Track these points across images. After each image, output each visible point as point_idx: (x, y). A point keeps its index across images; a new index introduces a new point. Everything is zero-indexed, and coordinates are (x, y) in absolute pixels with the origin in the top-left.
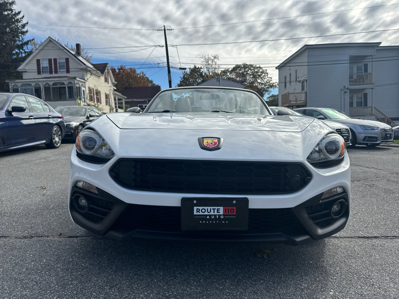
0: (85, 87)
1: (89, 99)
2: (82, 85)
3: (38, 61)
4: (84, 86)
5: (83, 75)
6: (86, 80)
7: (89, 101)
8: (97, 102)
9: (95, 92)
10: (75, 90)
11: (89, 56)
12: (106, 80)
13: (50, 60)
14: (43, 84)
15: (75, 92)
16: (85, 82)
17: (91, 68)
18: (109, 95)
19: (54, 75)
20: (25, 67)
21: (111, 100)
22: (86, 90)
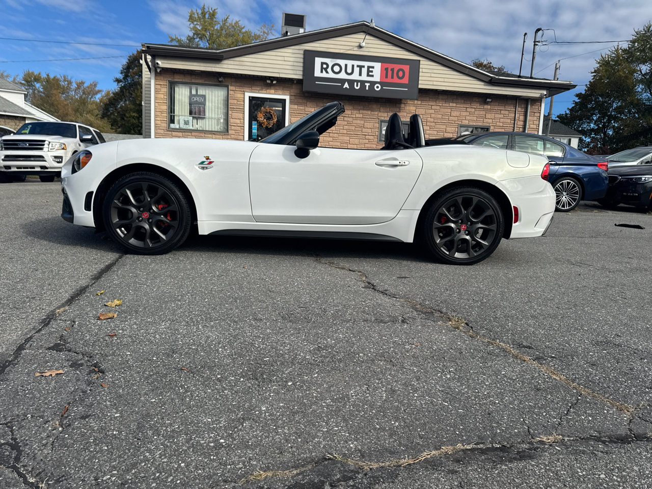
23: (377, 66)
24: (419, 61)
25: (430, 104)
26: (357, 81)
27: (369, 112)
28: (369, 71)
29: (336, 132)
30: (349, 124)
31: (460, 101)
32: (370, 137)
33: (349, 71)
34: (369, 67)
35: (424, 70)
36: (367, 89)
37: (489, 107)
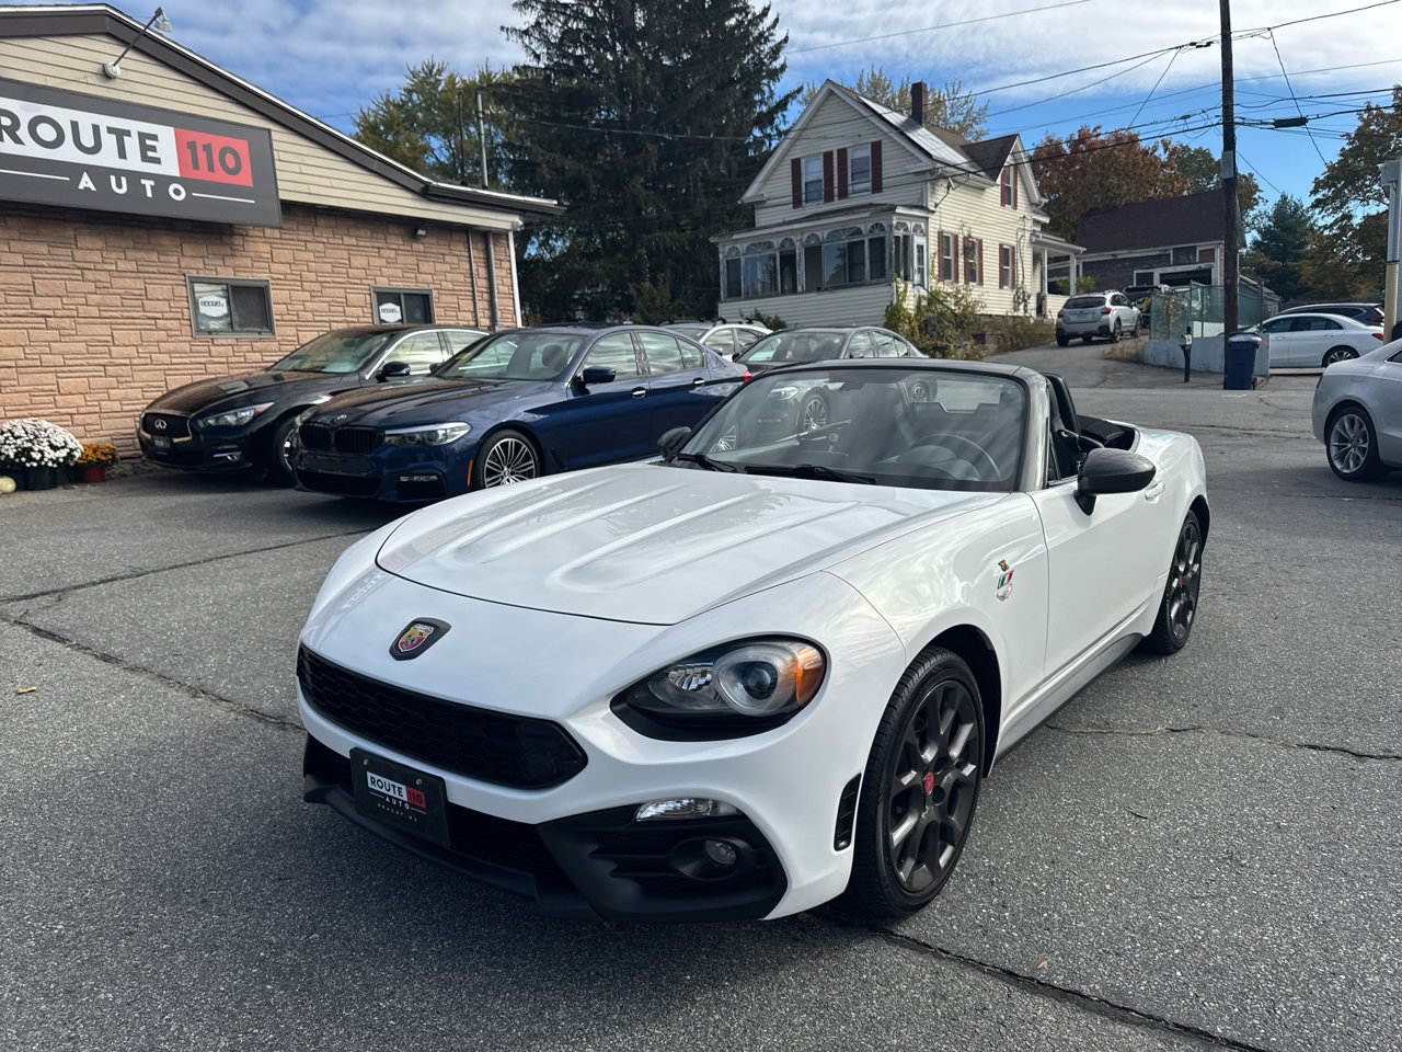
0: (925, 234)
1: (936, 273)
2: (917, 228)
3: (796, 164)
4: (922, 232)
5: (922, 194)
6: (932, 208)
7: (939, 281)
8: (966, 282)
9: (961, 244)
10: (890, 249)
11: (976, 109)
12: (1008, 198)
13: (828, 156)
14: (801, 240)
15: (891, 254)
16: (927, 218)
18: (1014, 248)
19: (837, 204)
20: (762, 188)
21: (1020, 265)
22: (927, 242)
23: (166, 137)
24: (269, 130)
25: (301, 238)
26: (119, 173)
27: (154, 257)
28: (144, 149)
29: (67, 313)
30: (100, 288)
31: (362, 233)
32: (170, 324)
33: (88, 141)
34: (143, 137)
35: (283, 156)
36: (149, 194)
37: (421, 247)
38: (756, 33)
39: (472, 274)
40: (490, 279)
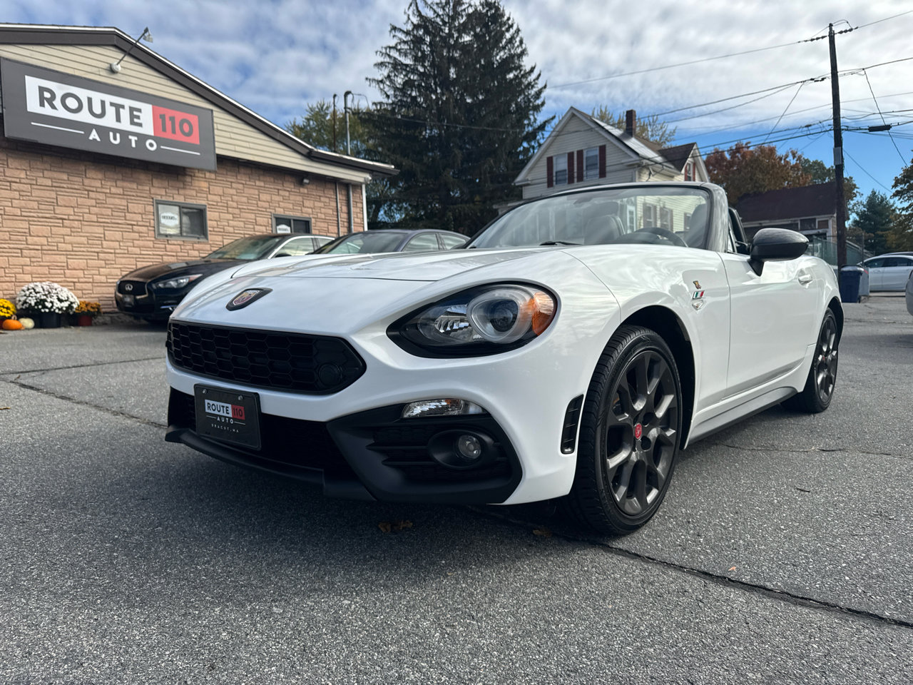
0: (635, 204)
2: (629, 199)
3: (550, 160)
4: (632, 203)
5: (632, 178)
9: (658, 212)
11: (668, 132)
13: (571, 155)
16: (636, 194)
17: (649, 159)
19: (577, 185)
20: (527, 176)
22: (636, 210)
23: (147, 111)
24: (212, 111)
25: (228, 180)
26: (115, 131)
27: (134, 186)
28: (132, 117)
29: (77, 218)
30: (99, 203)
31: (268, 179)
32: (141, 229)
33: (97, 110)
34: (132, 109)
35: (220, 127)
36: (134, 145)
37: (306, 191)
38: (526, 82)
39: (337, 209)
40: (349, 213)
